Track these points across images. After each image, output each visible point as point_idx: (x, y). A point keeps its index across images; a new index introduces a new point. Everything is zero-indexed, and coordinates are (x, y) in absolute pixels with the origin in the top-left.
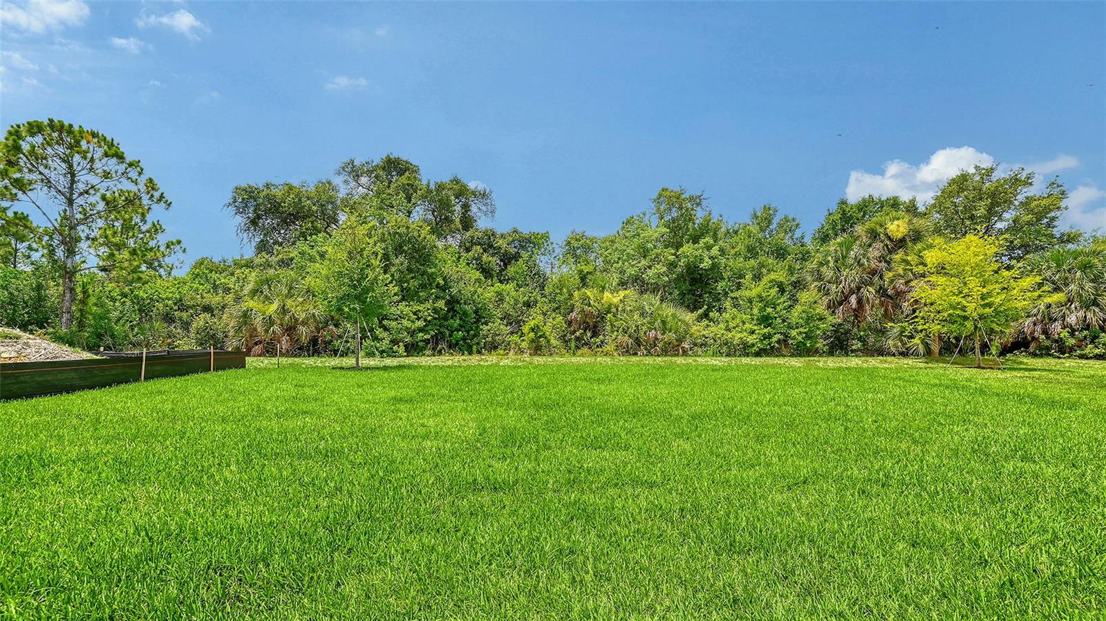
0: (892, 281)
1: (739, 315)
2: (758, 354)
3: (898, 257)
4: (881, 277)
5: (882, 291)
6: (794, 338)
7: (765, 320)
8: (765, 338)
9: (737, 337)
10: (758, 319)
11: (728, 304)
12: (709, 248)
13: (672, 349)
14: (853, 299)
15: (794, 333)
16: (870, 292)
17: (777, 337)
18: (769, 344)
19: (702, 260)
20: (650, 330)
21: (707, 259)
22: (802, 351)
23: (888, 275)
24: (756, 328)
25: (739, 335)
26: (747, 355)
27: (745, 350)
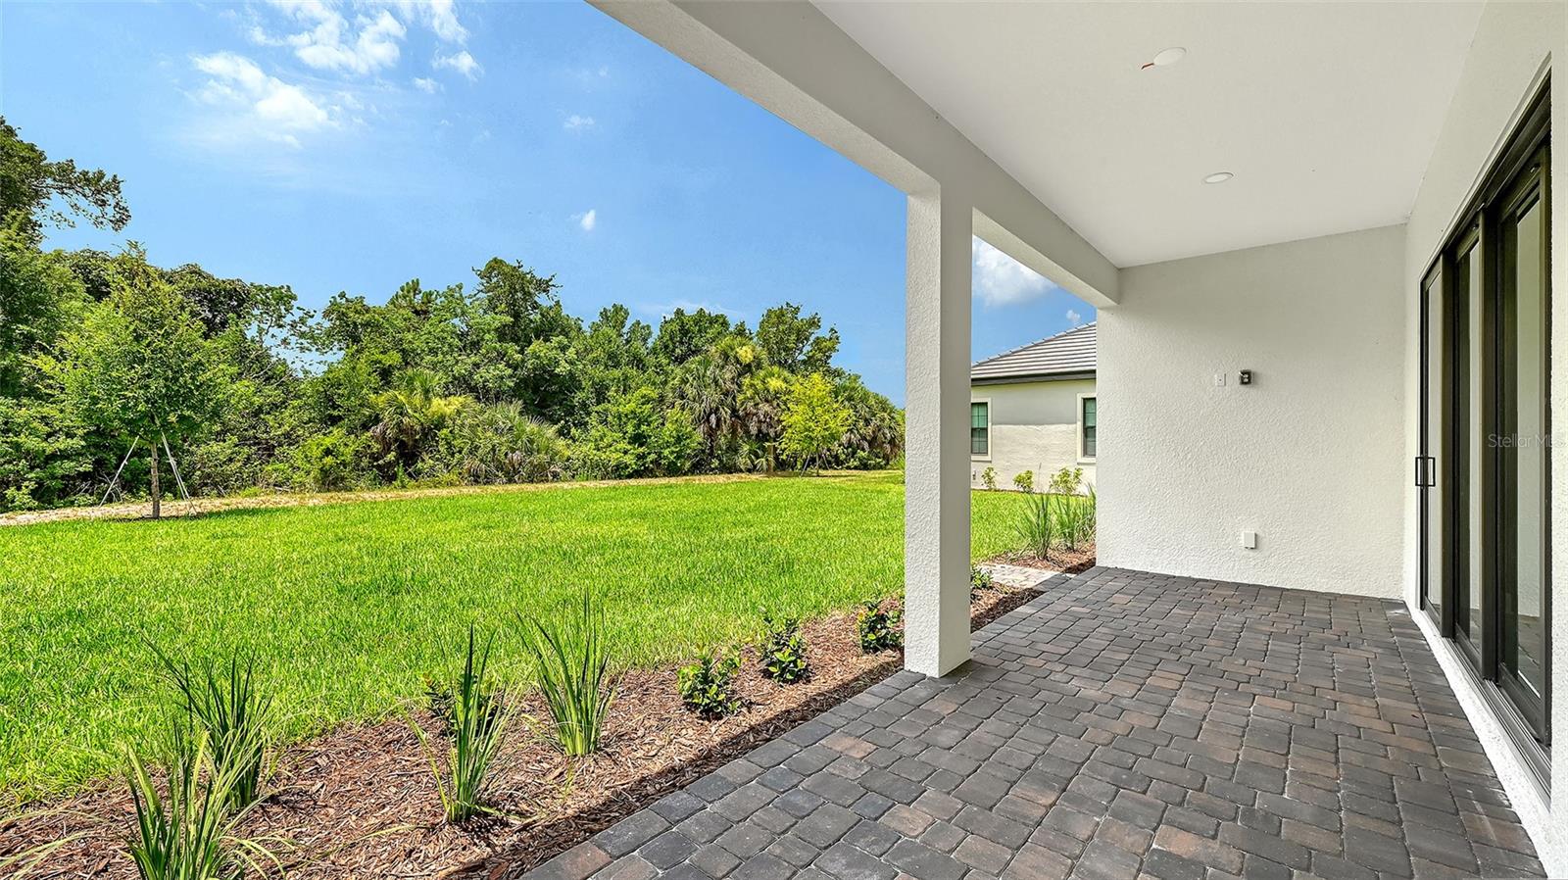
0: (742, 404)
1: (609, 433)
2: (630, 476)
3: (746, 380)
4: (734, 398)
5: (734, 411)
6: (666, 458)
7: (638, 439)
8: (639, 459)
9: (613, 457)
10: (630, 438)
11: (593, 420)
12: (564, 349)
13: (538, 474)
14: (713, 418)
15: (666, 452)
16: (725, 413)
17: (653, 456)
18: (643, 465)
19: (557, 363)
20: (513, 451)
21: (563, 362)
22: (673, 470)
23: (740, 397)
24: (629, 447)
25: (615, 456)
26: (620, 477)
27: (619, 472)
